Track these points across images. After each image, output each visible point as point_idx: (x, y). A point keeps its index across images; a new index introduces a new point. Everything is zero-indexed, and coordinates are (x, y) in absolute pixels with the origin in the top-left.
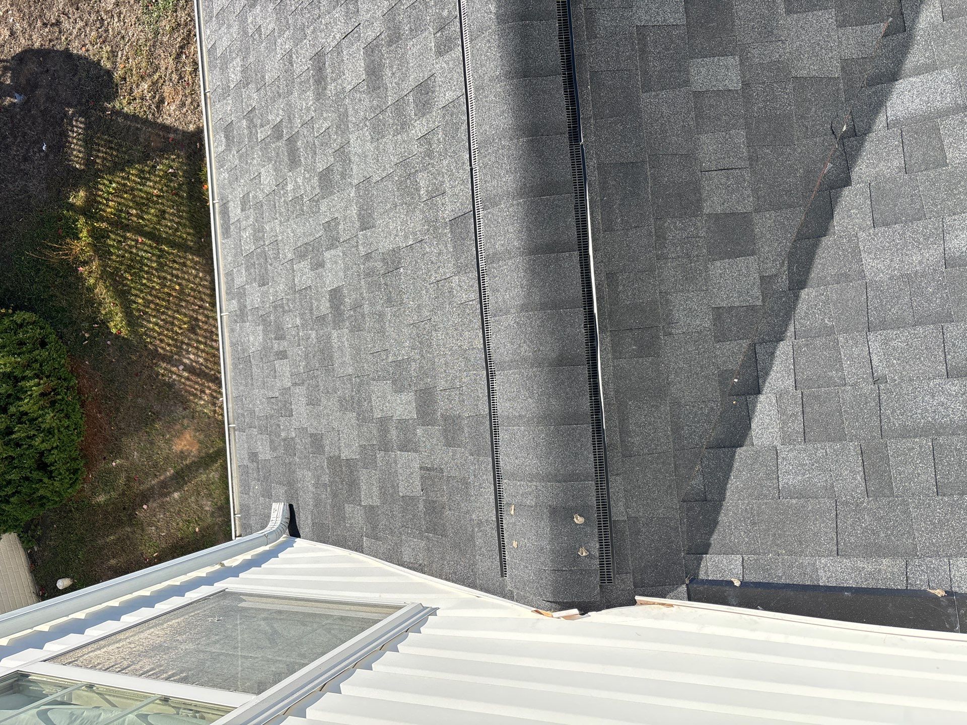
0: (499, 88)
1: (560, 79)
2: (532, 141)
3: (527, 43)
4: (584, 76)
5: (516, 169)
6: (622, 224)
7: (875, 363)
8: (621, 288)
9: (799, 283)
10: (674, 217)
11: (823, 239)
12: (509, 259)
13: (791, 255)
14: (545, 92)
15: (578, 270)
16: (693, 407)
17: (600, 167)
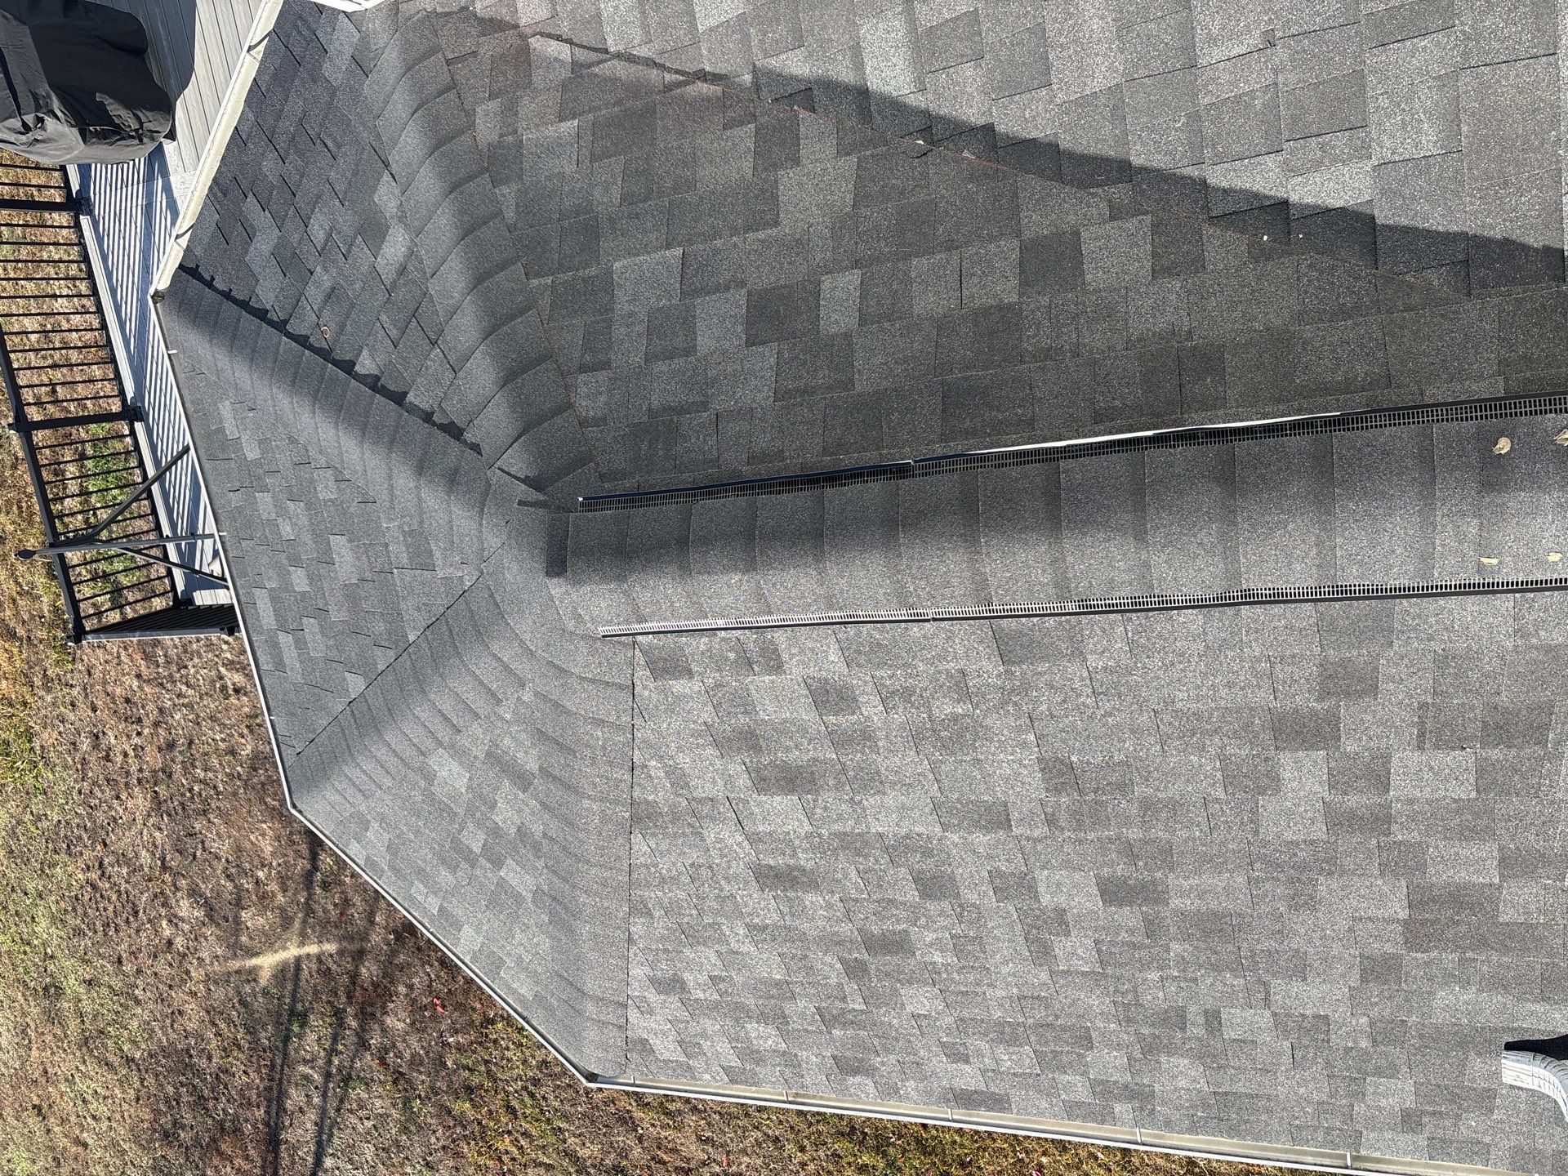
0: (832, 571)
1: (829, 492)
2: (904, 526)
3: (781, 533)
4: (827, 463)
5: (938, 549)
6: (1024, 406)
7: (1243, 50)
8: (1117, 403)
9: (1123, 170)
10: (1020, 339)
11: (1061, 147)
12: (1064, 561)
13: (1082, 185)
14: (843, 510)
15: (1087, 460)
16: (1306, 293)
17: (944, 439)
